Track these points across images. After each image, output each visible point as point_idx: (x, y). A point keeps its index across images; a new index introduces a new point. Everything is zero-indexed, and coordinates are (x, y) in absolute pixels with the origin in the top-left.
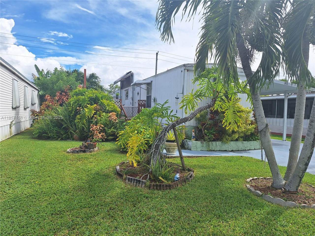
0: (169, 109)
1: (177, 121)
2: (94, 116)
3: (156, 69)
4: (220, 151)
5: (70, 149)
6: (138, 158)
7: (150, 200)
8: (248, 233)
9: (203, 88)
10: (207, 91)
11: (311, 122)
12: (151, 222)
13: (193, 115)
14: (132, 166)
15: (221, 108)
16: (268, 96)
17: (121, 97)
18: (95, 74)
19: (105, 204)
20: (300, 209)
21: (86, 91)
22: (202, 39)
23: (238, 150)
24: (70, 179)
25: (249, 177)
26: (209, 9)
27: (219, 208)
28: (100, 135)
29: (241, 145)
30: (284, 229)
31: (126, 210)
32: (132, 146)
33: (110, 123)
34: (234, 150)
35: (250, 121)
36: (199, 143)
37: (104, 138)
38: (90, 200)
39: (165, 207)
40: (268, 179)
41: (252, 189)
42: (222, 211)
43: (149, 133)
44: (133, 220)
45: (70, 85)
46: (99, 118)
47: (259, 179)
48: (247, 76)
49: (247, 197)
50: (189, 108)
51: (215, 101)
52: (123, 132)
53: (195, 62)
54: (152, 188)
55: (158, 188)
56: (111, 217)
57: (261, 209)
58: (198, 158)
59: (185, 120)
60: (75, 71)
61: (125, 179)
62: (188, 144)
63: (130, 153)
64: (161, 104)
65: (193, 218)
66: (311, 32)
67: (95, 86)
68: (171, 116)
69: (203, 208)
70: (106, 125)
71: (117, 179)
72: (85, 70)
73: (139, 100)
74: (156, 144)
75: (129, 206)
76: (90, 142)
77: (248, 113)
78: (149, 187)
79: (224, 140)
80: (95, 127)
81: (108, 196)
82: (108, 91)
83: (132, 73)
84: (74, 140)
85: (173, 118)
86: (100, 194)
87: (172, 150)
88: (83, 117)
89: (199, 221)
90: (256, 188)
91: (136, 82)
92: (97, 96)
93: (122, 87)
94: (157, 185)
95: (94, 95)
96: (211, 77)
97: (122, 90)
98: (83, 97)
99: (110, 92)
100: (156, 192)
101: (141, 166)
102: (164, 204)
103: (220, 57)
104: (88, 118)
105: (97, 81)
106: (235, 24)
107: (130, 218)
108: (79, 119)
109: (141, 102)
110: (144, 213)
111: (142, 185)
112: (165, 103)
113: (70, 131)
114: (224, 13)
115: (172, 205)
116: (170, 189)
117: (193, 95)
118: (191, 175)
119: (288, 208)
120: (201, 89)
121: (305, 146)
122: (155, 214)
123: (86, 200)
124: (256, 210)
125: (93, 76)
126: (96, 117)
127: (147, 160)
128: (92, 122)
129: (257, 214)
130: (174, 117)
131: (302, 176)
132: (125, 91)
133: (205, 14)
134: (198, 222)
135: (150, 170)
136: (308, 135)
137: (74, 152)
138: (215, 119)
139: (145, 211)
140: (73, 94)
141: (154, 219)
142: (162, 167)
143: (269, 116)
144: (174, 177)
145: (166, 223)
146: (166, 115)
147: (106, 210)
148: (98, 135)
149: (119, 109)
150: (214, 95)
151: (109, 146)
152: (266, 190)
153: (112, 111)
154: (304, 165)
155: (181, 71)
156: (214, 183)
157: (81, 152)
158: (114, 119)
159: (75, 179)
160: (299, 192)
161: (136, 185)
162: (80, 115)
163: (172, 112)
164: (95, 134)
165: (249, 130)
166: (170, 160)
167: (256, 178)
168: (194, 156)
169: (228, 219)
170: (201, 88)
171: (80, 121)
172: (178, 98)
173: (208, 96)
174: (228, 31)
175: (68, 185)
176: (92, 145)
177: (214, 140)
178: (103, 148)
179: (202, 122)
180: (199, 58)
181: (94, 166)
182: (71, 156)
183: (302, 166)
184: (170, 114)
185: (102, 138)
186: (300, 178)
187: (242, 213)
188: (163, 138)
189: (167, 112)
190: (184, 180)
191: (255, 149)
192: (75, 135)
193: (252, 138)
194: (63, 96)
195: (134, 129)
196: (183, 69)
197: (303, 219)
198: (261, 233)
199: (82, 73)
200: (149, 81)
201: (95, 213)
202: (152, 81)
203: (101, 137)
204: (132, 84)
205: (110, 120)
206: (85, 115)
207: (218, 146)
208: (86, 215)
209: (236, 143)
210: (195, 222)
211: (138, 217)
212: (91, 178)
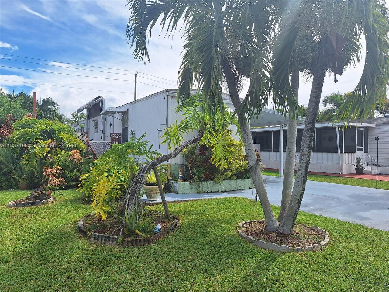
0: (148, 143)
1: (158, 159)
2: (47, 155)
3: (135, 94)
4: (211, 192)
5: (12, 202)
6: (108, 209)
7: (122, 261)
8: (238, 287)
9: (188, 119)
10: (194, 122)
11: (301, 156)
12: (122, 288)
13: (178, 151)
14: (100, 218)
15: (209, 142)
16: (264, 127)
17: (88, 129)
18: (51, 99)
19: (60, 272)
20: (294, 252)
21: (37, 122)
22: (185, 60)
23: (232, 191)
24: (11, 243)
25: (242, 221)
26: (192, 24)
27: (207, 262)
28: (58, 181)
29: (234, 184)
30: (276, 278)
31: (90, 276)
32: (100, 194)
33: (71, 164)
34: (227, 190)
35: (244, 156)
36: (187, 184)
37: (63, 184)
38: (38, 268)
39: (142, 267)
40: (261, 222)
41: (244, 235)
42: (210, 264)
43: (123, 175)
44: (98, 289)
45: (13, 114)
46: (55, 158)
47: (252, 222)
48: (235, 105)
49: (239, 244)
50: (173, 142)
51: (203, 134)
52: (87, 175)
53: (178, 87)
54: (126, 245)
55: (134, 244)
56: (68, 288)
57: (253, 257)
58: (185, 203)
59: (168, 157)
60: (21, 95)
61: (90, 237)
62: (174, 187)
63: (95, 203)
64: (137, 139)
65: (176, 276)
66: (298, 58)
67: (51, 114)
68: (150, 153)
69: (189, 262)
70: (65, 167)
71: (79, 238)
72: (35, 94)
73: (111, 134)
74: (131, 188)
75: (94, 271)
76: (43, 190)
77: (240, 147)
78: (122, 245)
79: (216, 179)
80: (50, 170)
81: (65, 260)
82: (69, 121)
83: (101, 98)
84: (19, 189)
85: (153, 155)
86: (53, 259)
87: (154, 195)
88: (33, 156)
89: (182, 280)
90: (249, 233)
91: (107, 110)
92: (52, 128)
93: (89, 117)
94: (132, 241)
95: (48, 127)
96: (197, 106)
97: (89, 120)
98: (32, 130)
99: (73, 123)
100: (130, 249)
101: (112, 218)
102: (140, 264)
103: (203, 83)
104: (39, 158)
105: (53, 108)
106: (220, 45)
107: (94, 286)
108: (26, 160)
109: (115, 135)
110: (114, 278)
111: (112, 242)
112: (142, 137)
113: (13, 177)
114: (208, 31)
115: (150, 264)
116: (149, 244)
117: (177, 127)
118: (176, 224)
119: (281, 253)
120: (186, 120)
121: (297, 182)
122: (128, 277)
123: (33, 270)
124: (247, 259)
125: (47, 101)
126: (50, 157)
127: (121, 210)
128: (45, 163)
129: (248, 263)
130: (154, 153)
131: (296, 215)
132: (93, 121)
133: (187, 30)
134: (180, 281)
135: (124, 223)
136: (299, 170)
137: (18, 205)
138: (205, 155)
139: (115, 276)
140: (16, 126)
141: (126, 284)
142: (139, 217)
143: (265, 150)
144: (154, 228)
145: (141, 288)
146: (144, 151)
147: (62, 280)
148: (55, 181)
149: (84, 146)
150: (201, 127)
151: (69, 194)
152: (258, 234)
153: (74, 148)
154: (297, 203)
155: (164, 98)
156: (202, 231)
157: (29, 204)
158: (77, 158)
159: (18, 242)
160: (293, 234)
161: (104, 244)
162: (27, 154)
163: (151, 147)
164: (50, 180)
165: (242, 166)
166: (151, 208)
167: (249, 221)
168: (181, 201)
169: (216, 273)
170: (187, 118)
171: (28, 163)
172: (161, 131)
173: (195, 129)
174: (212, 52)
175: (8, 251)
176: (45, 194)
177: (205, 180)
178: (61, 197)
179: (190, 158)
180: (183, 83)
181: (47, 223)
182: (14, 211)
183: (294, 205)
184: (149, 151)
185: (60, 185)
186: (294, 218)
187: (232, 264)
188: (140, 181)
189: (145, 147)
190: (167, 231)
191: (249, 188)
192: (21, 183)
193: (246, 176)
194: (2, 129)
195: (103, 170)
196: (165, 95)
197: (296, 264)
198: (252, 286)
199: (32, 97)
200: (124, 109)
201: (46, 286)
202: (128, 109)
203: (59, 183)
204: (101, 113)
205: (71, 159)
206: (36, 154)
207: (209, 187)
208: (31, 289)
209: (229, 182)
210: (178, 282)
211: (106, 284)
212: (41, 239)
